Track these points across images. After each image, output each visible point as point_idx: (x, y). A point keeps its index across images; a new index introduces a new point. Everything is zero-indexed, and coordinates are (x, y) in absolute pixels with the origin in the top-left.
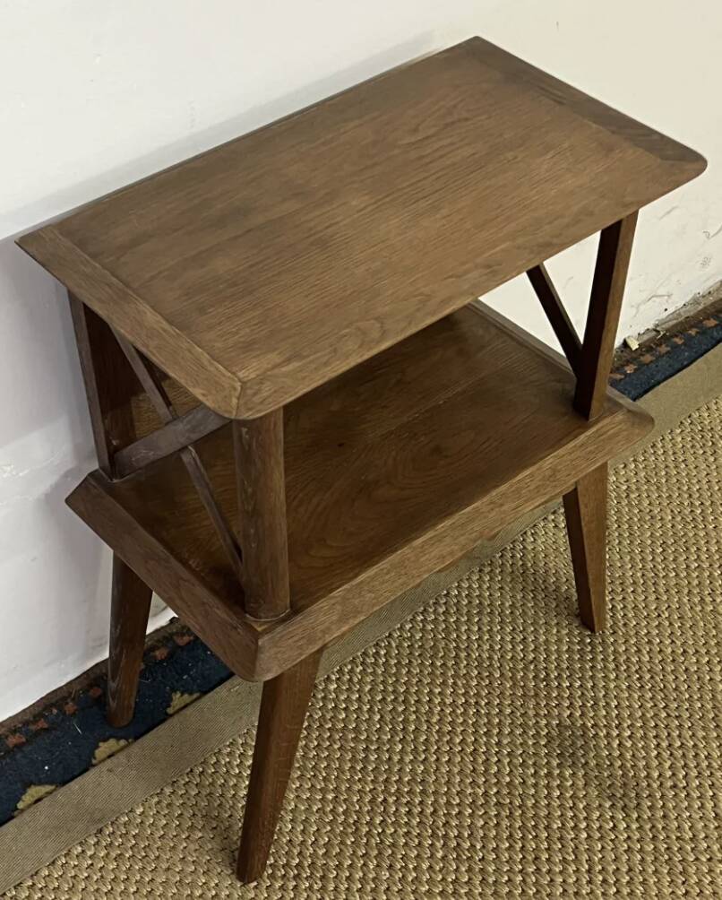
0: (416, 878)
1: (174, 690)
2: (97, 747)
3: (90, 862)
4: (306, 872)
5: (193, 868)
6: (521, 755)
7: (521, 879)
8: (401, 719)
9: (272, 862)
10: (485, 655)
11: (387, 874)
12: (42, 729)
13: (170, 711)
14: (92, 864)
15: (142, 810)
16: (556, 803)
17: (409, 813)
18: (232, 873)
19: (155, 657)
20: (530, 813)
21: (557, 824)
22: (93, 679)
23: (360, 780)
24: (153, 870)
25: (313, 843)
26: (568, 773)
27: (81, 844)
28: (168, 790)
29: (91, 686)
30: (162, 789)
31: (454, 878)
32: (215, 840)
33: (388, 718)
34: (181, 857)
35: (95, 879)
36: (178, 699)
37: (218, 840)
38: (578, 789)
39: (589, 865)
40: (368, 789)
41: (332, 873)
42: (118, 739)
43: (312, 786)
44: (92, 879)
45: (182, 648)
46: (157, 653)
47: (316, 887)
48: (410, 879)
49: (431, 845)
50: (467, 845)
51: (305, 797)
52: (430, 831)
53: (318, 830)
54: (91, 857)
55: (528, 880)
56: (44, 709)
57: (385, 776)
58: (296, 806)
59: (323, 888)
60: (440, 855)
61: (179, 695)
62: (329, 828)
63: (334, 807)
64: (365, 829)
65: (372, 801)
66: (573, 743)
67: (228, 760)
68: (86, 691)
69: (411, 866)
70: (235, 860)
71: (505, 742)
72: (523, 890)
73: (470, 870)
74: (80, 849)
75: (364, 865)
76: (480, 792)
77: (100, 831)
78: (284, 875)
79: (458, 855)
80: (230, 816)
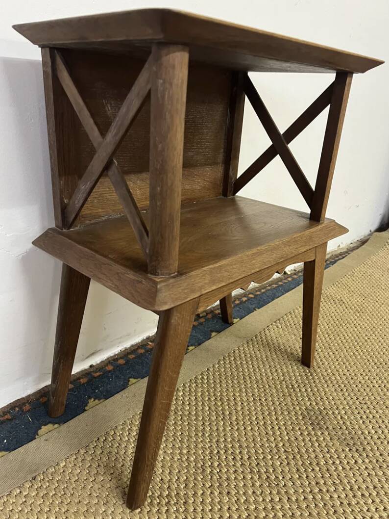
0: (246, 500)
1: (90, 398)
2: (40, 428)
3: (24, 500)
4: (173, 500)
5: (97, 501)
6: (291, 425)
7: (312, 497)
8: (220, 409)
9: (151, 494)
10: (259, 378)
11: (227, 498)
12: (7, 419)
13: (86, 408)
14: (26, 501)
15: (64, 464)
16: (318, 450)
17: (234, 459)
18: (123, 504)
19: (80, 382)
20: (306, 456)
21: (322, 462)
22: (43, 393)
23: (201, 442)
24: (68, 503)
25: (177, 480)
26: (319, 433)
27: (19, 487)
28: (82, 452)
29: (41, 397)
30: (79, 451)
31: (270, 499)
32: (112, 481)
33: (213, 408)
34: (89, 493)
35: (26, 512)
36: (92, 402)
37: (114, 481)
38: (328, 441)
39: (350, 486)
40: (207, 447)
41: (191, 499)
42: (54, 423)
43: (173, 446)
44: (24, 512)
45: (95, 378)
46: (82, 380)
47: (181, 510)
48: (242, 501)
49: (251, 478)
50: (273, 477)
51: (169, 452)
52: (249, 469)
53: (179, 471)
54: (25, 497)
55: (317, 498)
56: (11, 409)
57: (216, 439)
58: (164, 458)
59: (186, 510)
60: (258, 484)
61: (92, 400)
62: (186, 471)
63: (188, 458)
64: (209, 470)
65: (211, 453)
66: (317, 418)
67: (121, 433)
68: (37, 399)
69: (241, 492)
70: (125, 494)
71: (280, 418)
72: (315, 504)
73: (279, 493)
74: (18, 491)
75: (211, 493)
76: (273, 445)
77: (34, 478)
78: (159, 503)
79: (270, 484)
80: (122, 466)
